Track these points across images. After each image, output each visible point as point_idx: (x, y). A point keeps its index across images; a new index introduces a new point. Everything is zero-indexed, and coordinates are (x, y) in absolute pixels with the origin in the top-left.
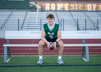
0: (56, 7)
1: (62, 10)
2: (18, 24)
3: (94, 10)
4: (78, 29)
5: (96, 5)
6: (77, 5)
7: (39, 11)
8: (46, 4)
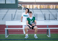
0: (33, 7)
1: (36, 8)
2: (12, 17)
3: (54, 8)
4: (45, 19)
5: (55, 6)
6: (44, 6)
7: (23, 9)
8: (27, 5)
